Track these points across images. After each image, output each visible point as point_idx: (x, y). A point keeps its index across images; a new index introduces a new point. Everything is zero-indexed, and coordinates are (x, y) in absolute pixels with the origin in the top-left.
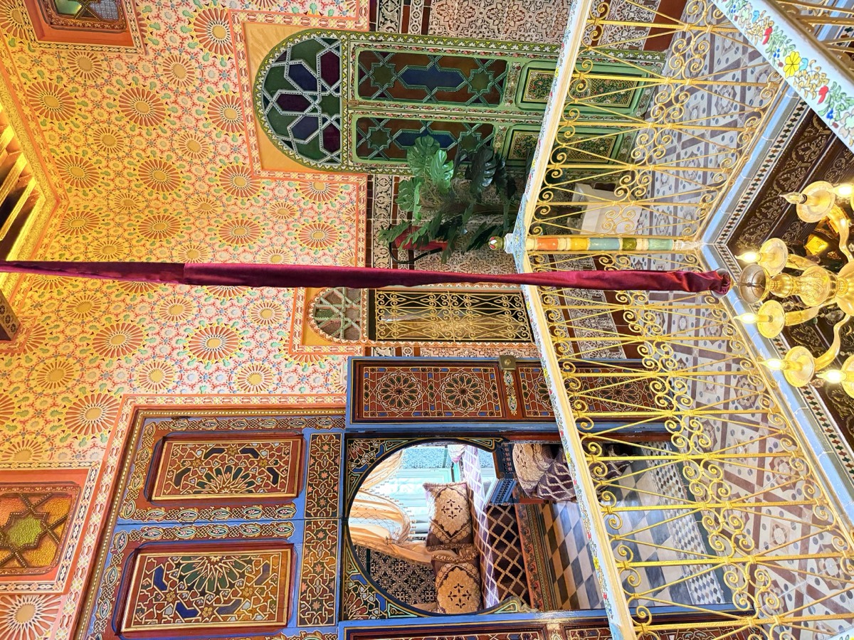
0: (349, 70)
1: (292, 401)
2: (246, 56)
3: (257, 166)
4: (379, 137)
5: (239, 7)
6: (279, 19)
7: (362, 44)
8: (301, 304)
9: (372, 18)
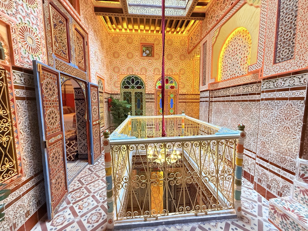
0: (139, 90)
1: (91, 70)
2: (140, 74)
3: (120, 73)
4: (128, 96)
5: (148, 74)
6: (146, 80)
7: (143, 92)
8: (101, 77)
9: (147, 94)
